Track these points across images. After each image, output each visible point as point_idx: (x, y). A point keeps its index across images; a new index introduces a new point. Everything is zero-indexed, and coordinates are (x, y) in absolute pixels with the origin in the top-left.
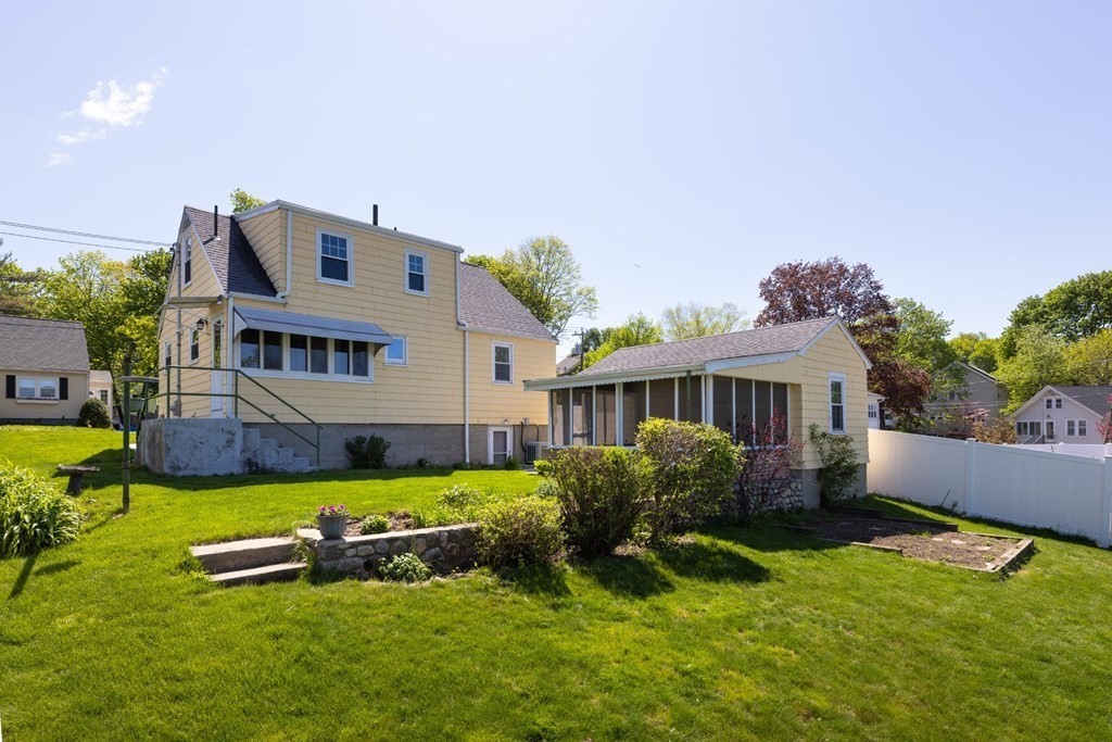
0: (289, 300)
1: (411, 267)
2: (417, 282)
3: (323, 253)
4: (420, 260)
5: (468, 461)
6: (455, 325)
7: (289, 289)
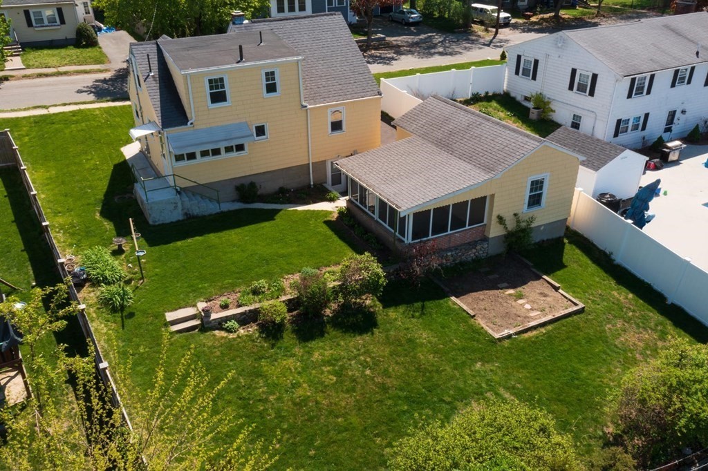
0: (195, 124)
1: (267, 80)
2: (271, 88)
3: (210, 90)
4: (273, 73)
5: (312, 183)
6: (300, 107)
7: (194, 117)
